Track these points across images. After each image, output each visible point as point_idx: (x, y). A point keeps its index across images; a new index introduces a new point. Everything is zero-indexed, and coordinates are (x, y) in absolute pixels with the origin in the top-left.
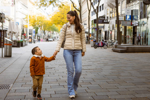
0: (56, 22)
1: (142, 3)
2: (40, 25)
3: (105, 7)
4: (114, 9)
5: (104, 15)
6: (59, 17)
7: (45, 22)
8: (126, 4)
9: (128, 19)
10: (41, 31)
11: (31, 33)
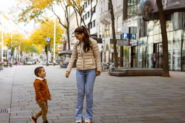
0: (37, 42)
1: (142, 19)
2: (16, 44)
3: (98, 23)
4: (107, 26)
5: (96, 33)
6: (40, 35)
7: (22, 41)
8: (122, 20)
9: (125, 37)
10: (18, 52)
11: (6, 54)
